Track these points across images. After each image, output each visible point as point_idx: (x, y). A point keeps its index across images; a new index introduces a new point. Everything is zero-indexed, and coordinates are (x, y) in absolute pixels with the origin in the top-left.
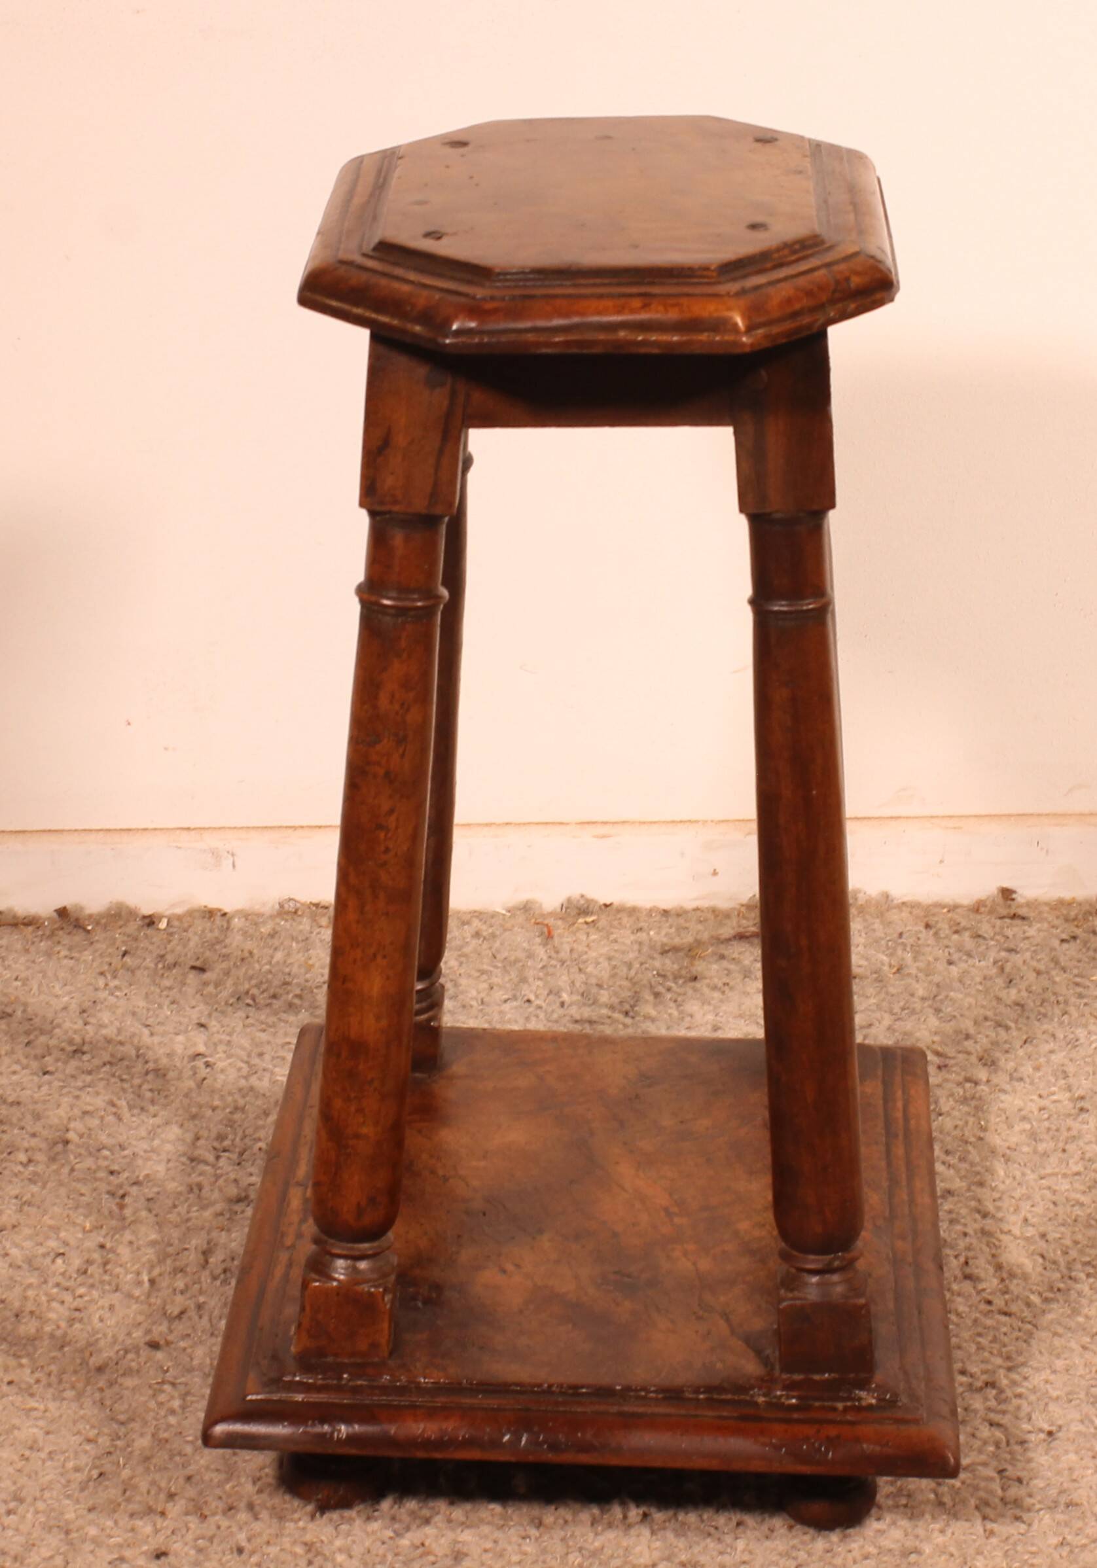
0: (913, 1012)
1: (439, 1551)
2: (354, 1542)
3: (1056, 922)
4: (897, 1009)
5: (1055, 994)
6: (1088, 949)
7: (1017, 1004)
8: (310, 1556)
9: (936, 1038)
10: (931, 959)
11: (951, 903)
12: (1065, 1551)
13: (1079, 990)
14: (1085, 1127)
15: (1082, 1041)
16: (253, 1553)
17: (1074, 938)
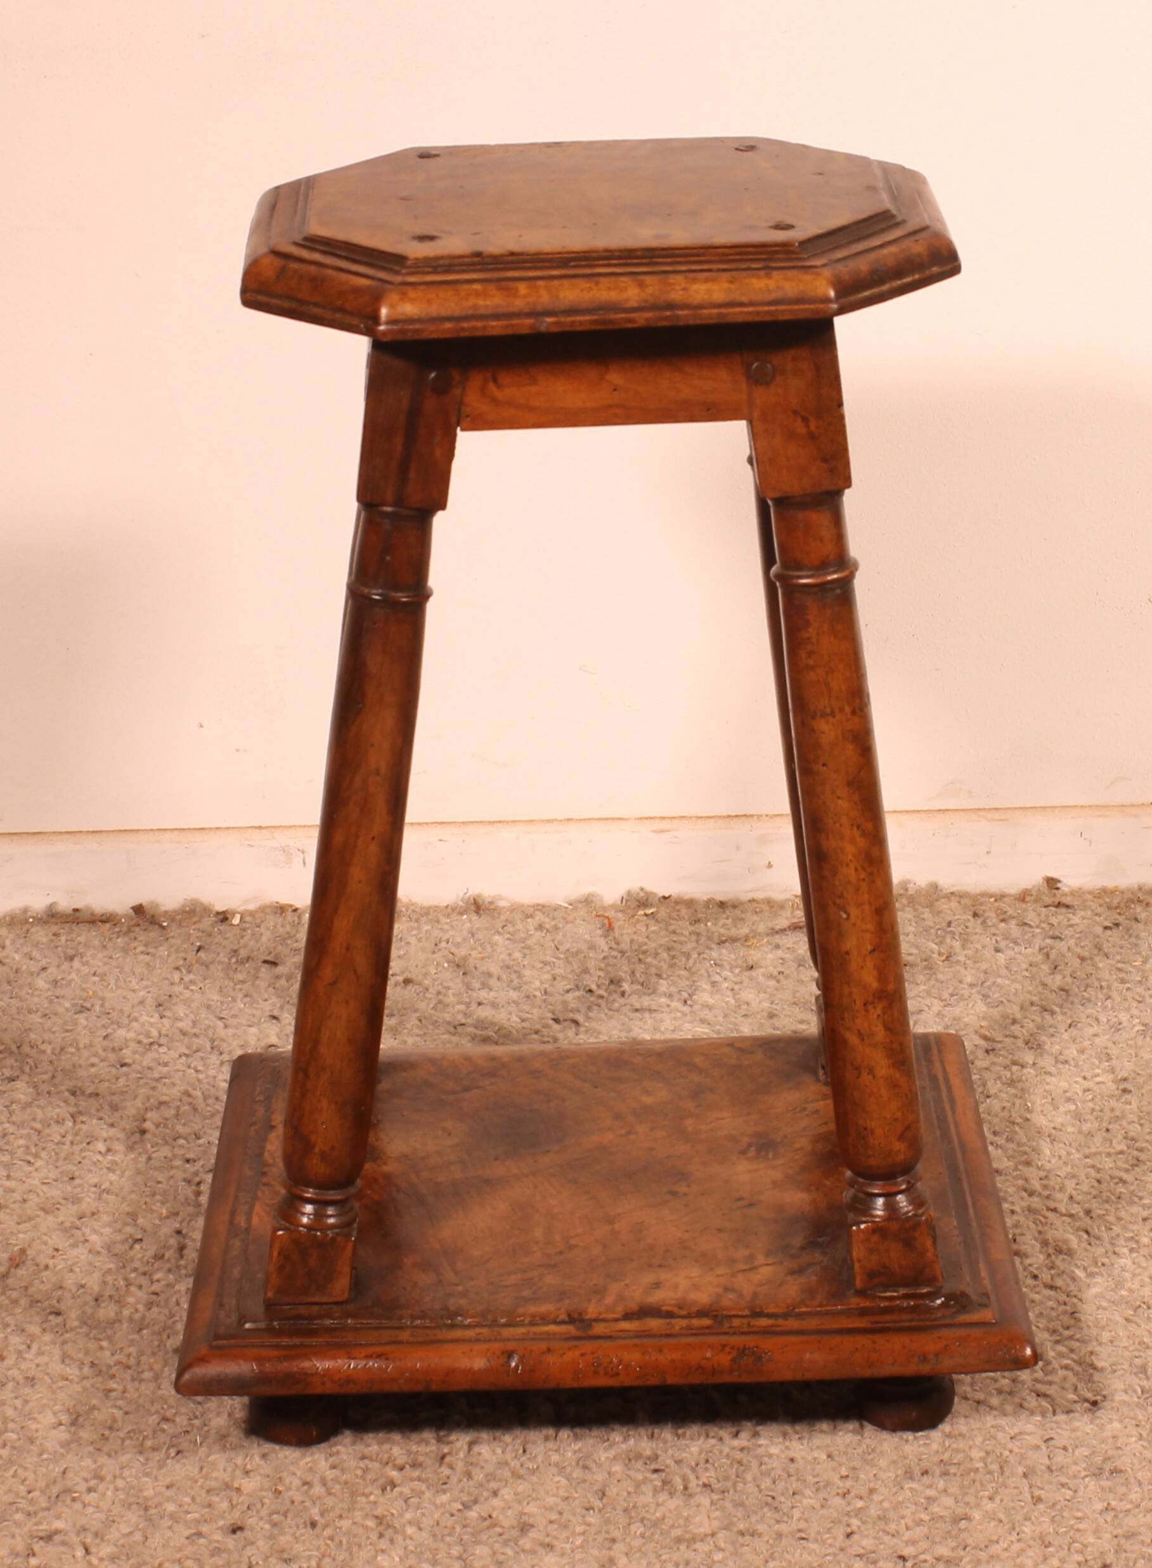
0: (962, 998)
1: (506, 1523)
2: (423, 1514)
3: (1099, 910)
4: (946, 996)
5: (1098, 979)
6: (1130, 936)
7: (1062, 990)
8: (381, 1528)
9: (984, 1024)
10: (979, 946)
11: (998, 892)
12: (1109, 1516)
13: (1122, 975)
14: (1128, 1107)
15: (1125, 1024)
16: (326, 1526)
17: (1117, 925)
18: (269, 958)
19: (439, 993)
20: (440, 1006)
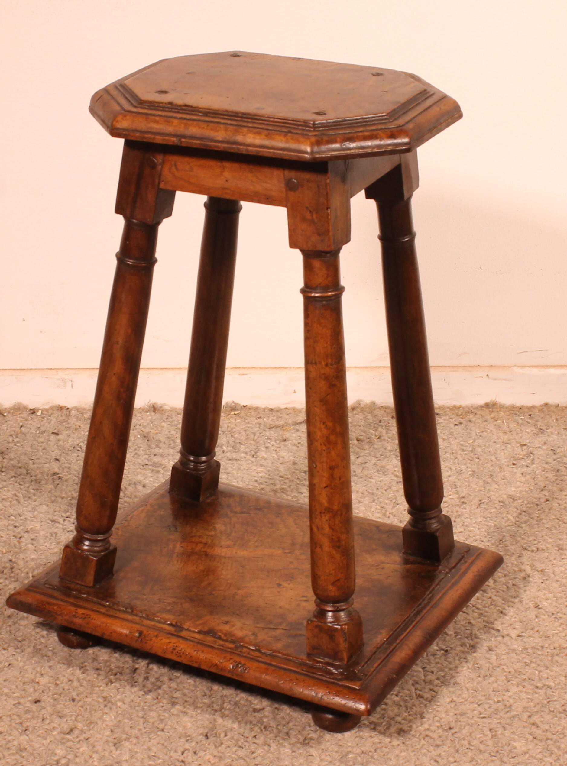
2: (126, 696)
4: (378, 456)
6: (467, 429)
8: (106, 702)
15: (464, 471)
16: (79, 701)
17: (461, 423)
18: (55, 431)
19: (136, 450)
20: (136, 456)
